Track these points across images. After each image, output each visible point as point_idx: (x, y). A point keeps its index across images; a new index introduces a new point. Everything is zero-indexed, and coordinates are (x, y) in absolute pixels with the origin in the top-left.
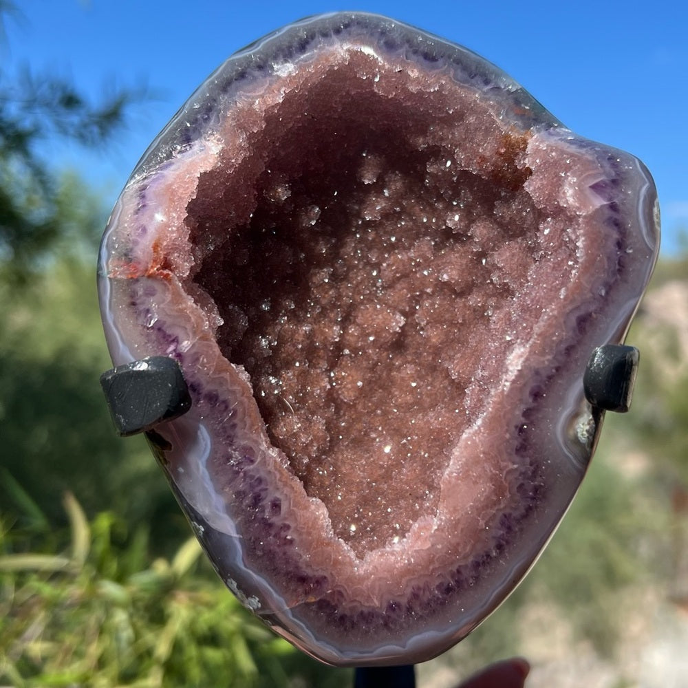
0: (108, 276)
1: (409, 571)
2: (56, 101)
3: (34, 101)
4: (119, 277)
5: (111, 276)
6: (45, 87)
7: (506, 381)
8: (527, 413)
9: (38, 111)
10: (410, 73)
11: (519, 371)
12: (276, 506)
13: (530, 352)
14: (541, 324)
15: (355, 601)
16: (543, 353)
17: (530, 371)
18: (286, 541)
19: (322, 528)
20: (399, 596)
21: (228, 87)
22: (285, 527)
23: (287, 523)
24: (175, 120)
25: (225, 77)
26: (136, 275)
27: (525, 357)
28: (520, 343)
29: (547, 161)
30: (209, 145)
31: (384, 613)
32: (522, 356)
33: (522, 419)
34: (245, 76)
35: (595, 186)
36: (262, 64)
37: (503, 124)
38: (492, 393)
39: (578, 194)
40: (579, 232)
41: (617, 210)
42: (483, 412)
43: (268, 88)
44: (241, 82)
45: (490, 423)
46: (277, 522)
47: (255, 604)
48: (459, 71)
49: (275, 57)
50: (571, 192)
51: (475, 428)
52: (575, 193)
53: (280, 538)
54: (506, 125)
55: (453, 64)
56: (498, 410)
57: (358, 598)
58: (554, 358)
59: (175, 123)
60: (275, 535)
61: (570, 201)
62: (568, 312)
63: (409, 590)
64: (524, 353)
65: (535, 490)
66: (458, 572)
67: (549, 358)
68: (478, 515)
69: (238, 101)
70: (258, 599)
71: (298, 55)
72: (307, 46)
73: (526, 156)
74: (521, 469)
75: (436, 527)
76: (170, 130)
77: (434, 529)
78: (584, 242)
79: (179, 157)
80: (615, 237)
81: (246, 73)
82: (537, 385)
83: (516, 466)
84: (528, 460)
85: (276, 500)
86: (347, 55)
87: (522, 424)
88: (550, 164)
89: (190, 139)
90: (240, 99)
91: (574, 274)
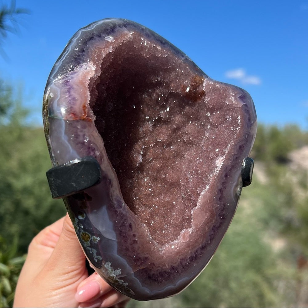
0: (63, 119)
1: (178, 253)
4: (69, 119)
5: (65, 118)
7: (217, 170)
8: (224, 184)
10: (158, 47)
11: (221, 166)
12: (130, 226)
13: (225, 159)
14: (228, 148)
16: (229, 159)
17: (225, 167)
18: (135, 242)
19: (147, 236)
20: (175, 263)
21: (88, 43)
22: (134, 236)
23: (135, 234)
24: (66, 54)
25: (85, 38)
26: (78, 119)
27: (223, 161)
28: (221, 156)
29: (214, 88)
30: (90, 66)
31: (170, 271)
32: (222, 161)
33: (222, 186)
34: (93, 39)
35: (240, 97)
36: (99, 35)
37: (193, 73)
38: (211, 176)
39: (236, 100)
40: (238, 113)
41: (247, 107)
42: (209, 184)
43: (106, 45)
44: (93, 41)
45: (212, 188)
46: (132, 233)
47: (118, 273)
48: (173, 50)
49: (103, 33)
50: (233, 98)
51: (206, 190)
52: (235, 99)
53: (133, 240)
54: (194, 74)
55: (170, 47)
56: (214, 182)
57: (160, 266)
58: (232, 162)
59: (67, 56)
60: (130, 239)
61: (234, 102)
62: (237, 143)
63: (179, 260)
64: (223, 159)
65: (223, 215)
66: (197, 251)
67: (231, 161)
68: (206, 226)
69: (95, 49)
70: (120, 270)
71: (113, 33)
72: (115, 30)
73: (203, 87)
74: (220, 207)
75: (191, 232)
76: (66, 58)
77: (190, 233)
78: (240, 117)
79: (78, 70)
80: (248, 116)
81: (93, 38)
82: (227, 172)
83: (219, 205)
84: (222, 203)
85: (131, 223)
86: (132, 37)
87: (221, 188)
88: (216, 90)
89: (80, 63)
90: (96, 48)
91: (238, 129)
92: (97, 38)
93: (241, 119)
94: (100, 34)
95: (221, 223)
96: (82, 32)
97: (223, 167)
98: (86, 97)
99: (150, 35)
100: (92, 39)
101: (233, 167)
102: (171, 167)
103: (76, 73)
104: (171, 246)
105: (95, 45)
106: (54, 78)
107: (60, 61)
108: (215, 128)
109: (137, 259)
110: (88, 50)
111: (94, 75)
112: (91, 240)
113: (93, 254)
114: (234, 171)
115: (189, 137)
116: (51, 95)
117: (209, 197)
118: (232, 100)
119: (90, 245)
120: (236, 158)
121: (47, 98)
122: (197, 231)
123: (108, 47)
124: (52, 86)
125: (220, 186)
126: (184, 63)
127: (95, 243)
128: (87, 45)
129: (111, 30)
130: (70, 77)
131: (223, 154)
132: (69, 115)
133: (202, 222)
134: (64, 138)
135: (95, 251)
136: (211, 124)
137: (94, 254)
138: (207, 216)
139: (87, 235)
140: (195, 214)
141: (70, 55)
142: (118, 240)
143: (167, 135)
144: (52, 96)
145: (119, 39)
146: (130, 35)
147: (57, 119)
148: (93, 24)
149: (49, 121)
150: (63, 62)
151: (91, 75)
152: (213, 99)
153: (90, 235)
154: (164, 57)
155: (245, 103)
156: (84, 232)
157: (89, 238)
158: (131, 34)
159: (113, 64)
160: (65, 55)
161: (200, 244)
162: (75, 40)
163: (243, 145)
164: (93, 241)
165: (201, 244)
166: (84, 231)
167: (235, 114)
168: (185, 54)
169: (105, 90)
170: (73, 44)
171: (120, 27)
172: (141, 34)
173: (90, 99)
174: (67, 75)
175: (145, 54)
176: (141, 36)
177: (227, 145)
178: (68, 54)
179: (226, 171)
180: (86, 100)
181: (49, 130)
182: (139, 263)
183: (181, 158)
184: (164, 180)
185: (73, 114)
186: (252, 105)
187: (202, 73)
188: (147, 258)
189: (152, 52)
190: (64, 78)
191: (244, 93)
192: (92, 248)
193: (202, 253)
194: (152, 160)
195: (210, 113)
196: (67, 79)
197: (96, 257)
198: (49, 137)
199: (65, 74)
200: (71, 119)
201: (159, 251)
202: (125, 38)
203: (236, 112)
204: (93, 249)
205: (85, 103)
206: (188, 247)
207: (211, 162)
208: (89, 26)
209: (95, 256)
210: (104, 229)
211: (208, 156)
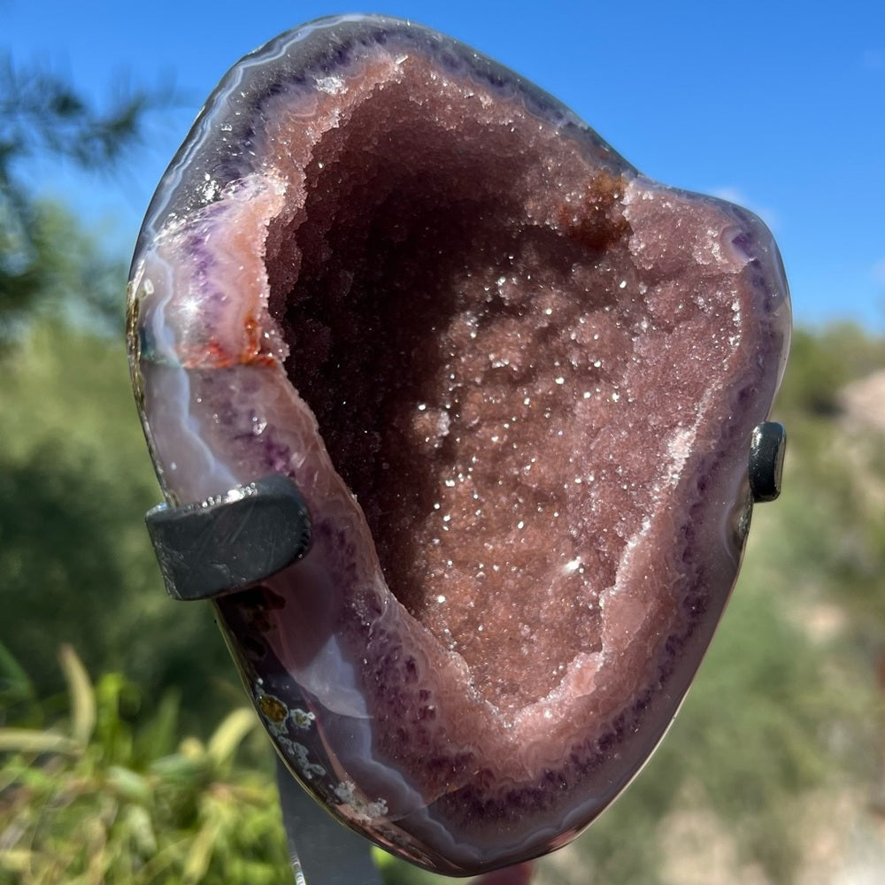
0: (184, 365)
1: (564, 729)
2: (45, 106)
3: (17, 103)
4: (203, 366)
5: (188, 364)
6: (32, 84)
7: (675, 472)
8: (695, 508)
9: (21, 117)
10: (482, 99)
11: (687, 459)
12: (411, 666)
13: (697, 435)
14: (706, 401)
15: (507, 778)
16: (709, 436)
17: (698, 458)
18: (426, 714)
19: (464, 688)
20: (557, 761)
21: (263, 104)
22: (424, 695)
23: (426, 688)
24: (197, 146)
25: (255, 89)
26: (229, 362)
27: (693, 441)
28: (686, 427)
29: (657, 214)
30: (270, 181)
31: (540, 787)
32: (688, 441)
33: (690, 517)
34: (279, 89)
35: (737, 241)
36: (299, 76)
37: (592, 168)
38: (657, 489)
39: (723, 250)
40: (734, 293)
41: (760, 268)
42: (649, 514)
43: (319, 108)
44: (281, 98)
45: (659, 526)
46: (415, 689)
47: (379, 810)
48: (529, 100)
49: (312, 67)
50: (717, 247)
51: (643, 534)
52: (721, 250)
53: (421, 710)
54: (595, 169)
55: (521, 92)
56: (667, 509)
57: (510, 775)
58: (720, 441)
59: (199, 151)
60: (412, 709)
61: (719, 258)
62: (732, 386)
63: (568, 752)
64: (690, 438)
65: (699, 602)
66: (622, 718)
67: (715, 441)
68: (646, 641)
69: (287, 124)
70: (385, 802)
71: (341, 67)
72: (349, 55)
73: (624, 207)
74: (688, 579)
75: (602, 664)
76: (194, 159)
77: (599, 666)
78: (740, 304)
79: (233, 198)
80: (763, 298)
81: (279, 86)
82: (703, 475)
83: (683, 575)
84: (694, 567)
85: (412, 659)
86: (402, 72)
87: (690, 524)
88: (663, 217)
89: (239, 174)
90: (288, 120)
91: (735, 342)
92: (293, 87)
93: (743, 311)
94: (302, 72)
95: (693, 625)
96: (245, 70)
97: (691, 462)
98: (254, 289)
99: (458, 61)
100: (278, 92)
101: (722, 454)
102: (537, 443)
103: (224, 208)
104: (541, 710)
105: (283, 113)
106: (157, 227)
107: (178, 168)
108: (663, 330)
109: (438, 763)
110: (262, 127)
111: (284, 208)
112: (290, 718)
113: (297, 757)
114: (725, 469)
115: (587, 354)
116: (146, 288)
117: (652, 553)
118: (713, 250)
119: (286, 732)
120: (732, 429)
121: (136, 294)
122: (620, 660)
123: (326, 114)
124: (150, 255)
125: (685, 518)
126: (564, 137)
127: (302, 727)
128: (259, 114)
129: (335, 56)
130: (205, 224)
131: (689, 422)
132: (201, 351)
133: (635, 632)
134: (188, 425)
135: (303, 751)
136: (650, 316)
137: (300, 758)
138: (648, 610)
139: (276, 706)
140: (611, 608)
141: (209, 150)
142: (372, 717)
143: (521, 351)
144: (150, 289)
145: (361, 83)
146: (393, 65)
147: (166, 368)
148: (282, 40)
149: (142, 369)
150: (185, 172)
151: (275, 209)
152: (655, 245)
153: (285, 706)
154: (501, 126)
155: (751, 256)
156: (265, 695)
157: (284, 713)
158: (399, 62)
159: (346, 156)
160: (193, 147)
161: (630, 696)
162: (223, 98)
163: (750, 386)
164: (294, 720)
165: (633, 695)
166: (266, 692)
167: (722, 297)
168: (566, 108)
169: (327, 235)
170: (216, 113)
171: (364, 43)
172: (429, 59)
173: (267, 295)
174: (195, 217)
175: (445, 122)
176: (427, 66)
177: (703, 391)
178: (203, 146)
179: (700, 472)
180: (256, 299)
181: (143, 397)
182: (442, 776)
183: (564, 416)
184: (516, 484)
185: (216, 345)
186: (775, 256)
187: (619, 164)
188: (466, 758)
189: (466, 113)
190: (187, 228)
191: (748, 223)
192: (292, 740)
193: (636, 721)
194: (479, 425)
195: (646, 284)
196: (196, 231)
197: (308, 765)
198: (146, 418)
199: (192, 215)
200: (209, 366)
201: (502, 731)
202: (380, 78)
203: (726, 290)
204: (296, 744)
205: (253, 310)
206: (595, 708)
207: (654, 441)
208: (268, 48)
209: (304, 764)
210: (327, 689)
211: (646, 421)
